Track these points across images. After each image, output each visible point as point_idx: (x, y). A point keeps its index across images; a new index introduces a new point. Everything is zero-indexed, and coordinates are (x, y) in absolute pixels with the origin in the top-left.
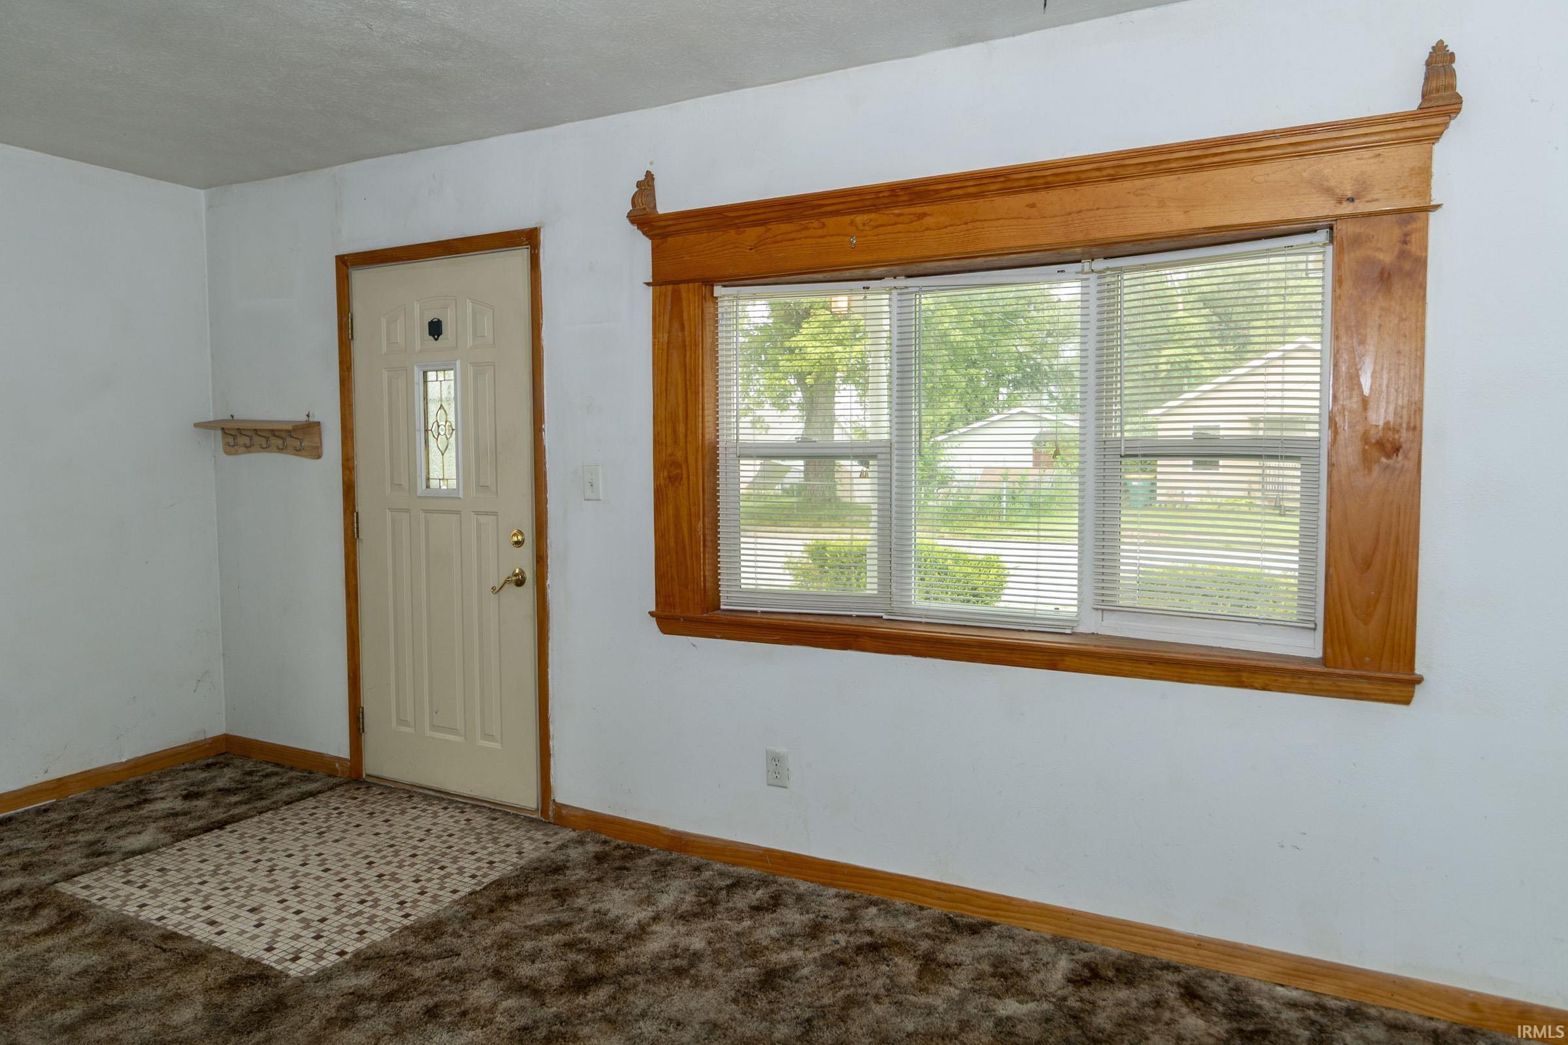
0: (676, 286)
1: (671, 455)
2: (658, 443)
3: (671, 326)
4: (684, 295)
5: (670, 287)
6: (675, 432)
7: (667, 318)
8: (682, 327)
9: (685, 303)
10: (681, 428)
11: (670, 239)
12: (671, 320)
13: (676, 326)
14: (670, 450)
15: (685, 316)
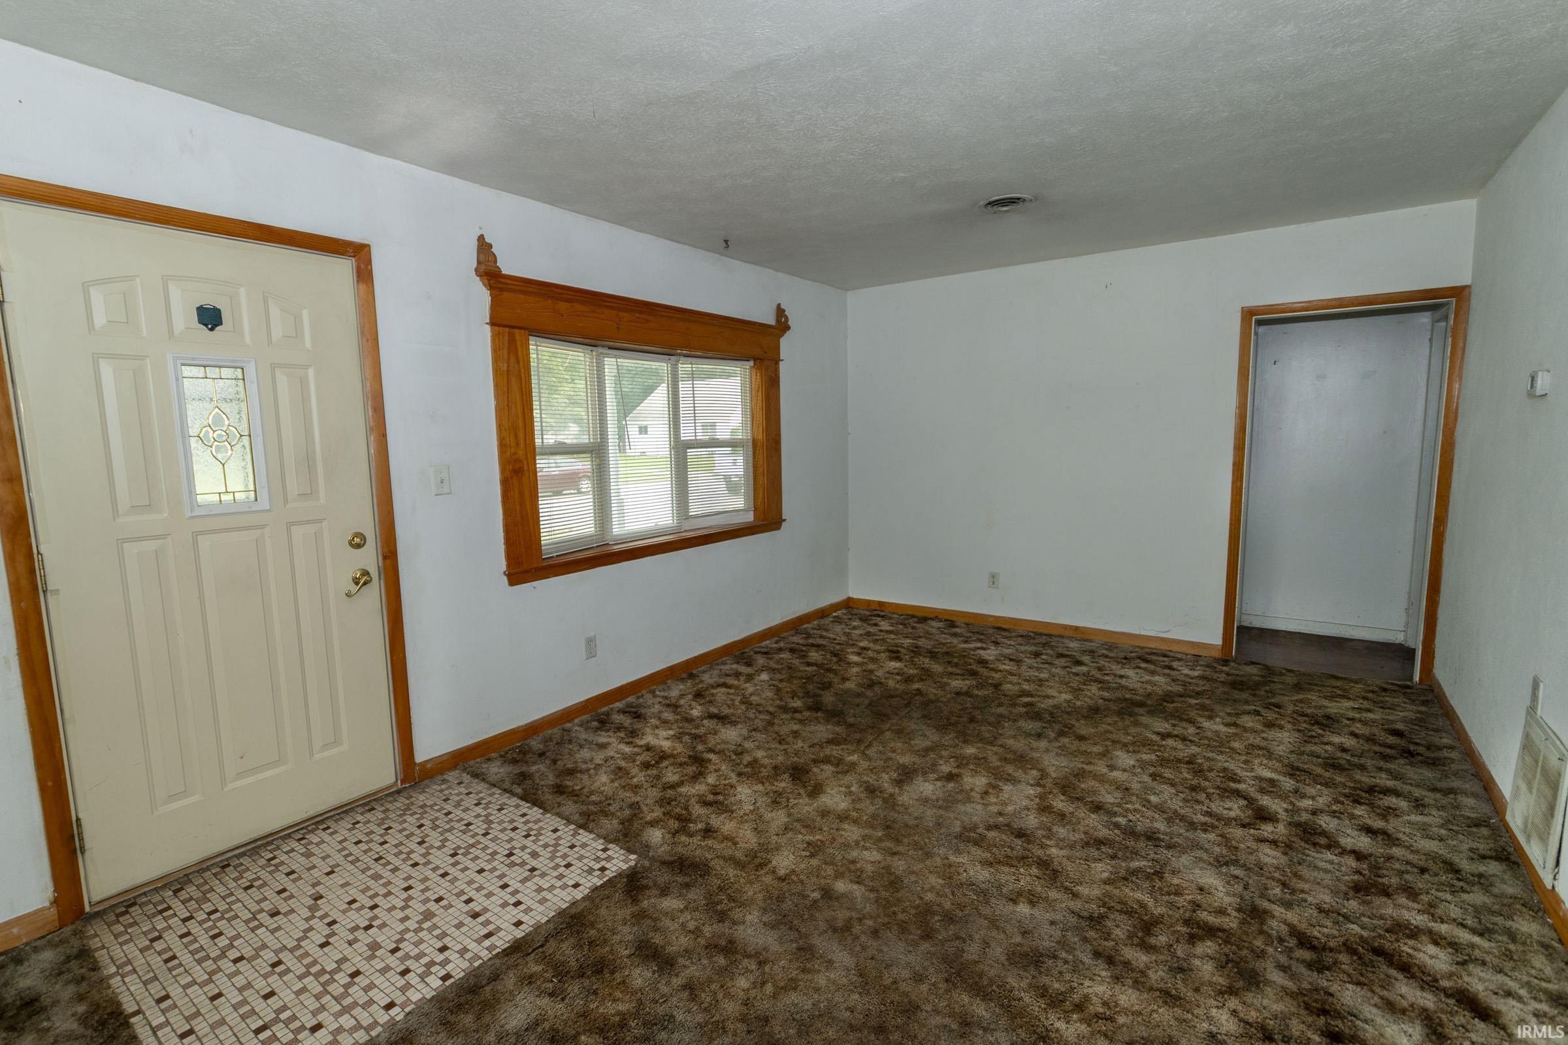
0: (511, 330)
1: (515, 454)
2: (502, 446)
3: (509, 359)
4: (517, 337)
5: (507, 329)
6: (516, 437)
7: (506, 352)
8: (518, 361)
9: (519, 343)
10: (521, 435)
11: (506, 294)
12: (508, 355)
13: (513, 359)
14: (513, 450)
15: (520, 353)
